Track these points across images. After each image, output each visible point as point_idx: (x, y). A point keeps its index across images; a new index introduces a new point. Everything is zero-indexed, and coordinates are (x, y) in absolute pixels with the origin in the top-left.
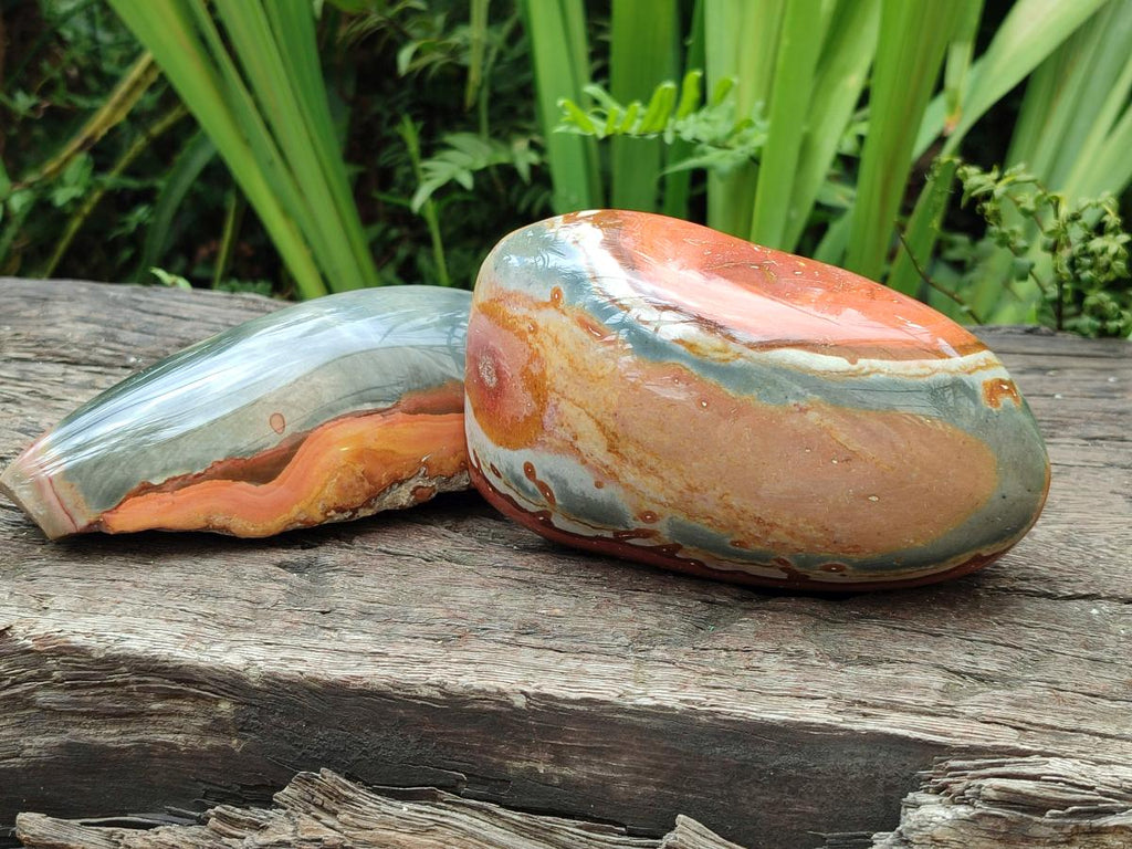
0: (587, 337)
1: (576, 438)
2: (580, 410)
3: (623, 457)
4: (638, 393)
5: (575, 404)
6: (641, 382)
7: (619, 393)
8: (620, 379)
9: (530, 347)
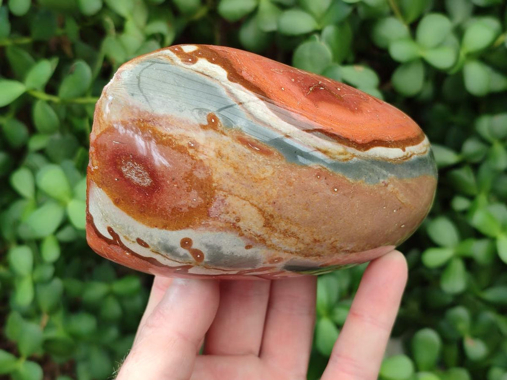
0: (247, 151)
1: (238, 220)
2: (244, 202)
3: (274, 230)
4: (292, 188)
5: (242, 199)
6: (294, 180)
7: (278, 188)
8: (278, 179)
9: (193, 159)
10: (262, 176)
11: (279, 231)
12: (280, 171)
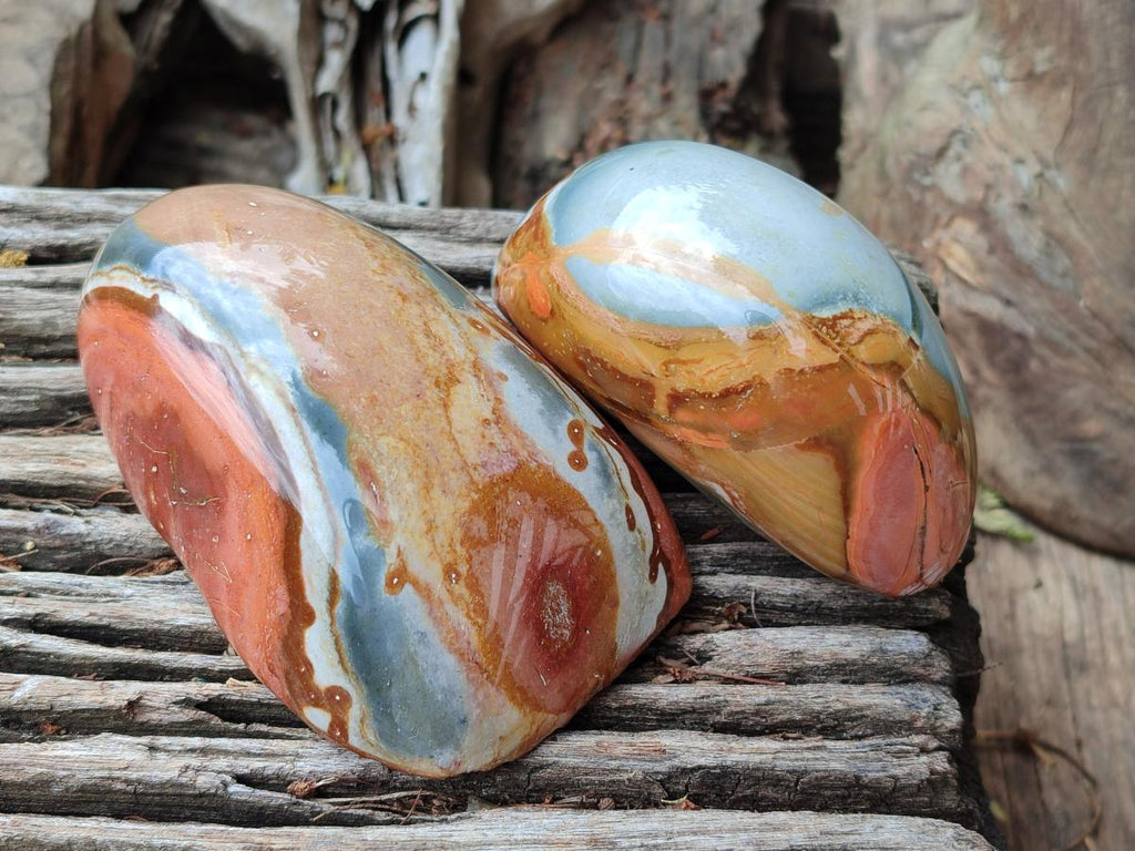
6: (362, 399)
7: (395, 409)
8: (384, 421)
9: (471, 557)
10: (401, 445)
11: (445, 357)
12: (371, 429)
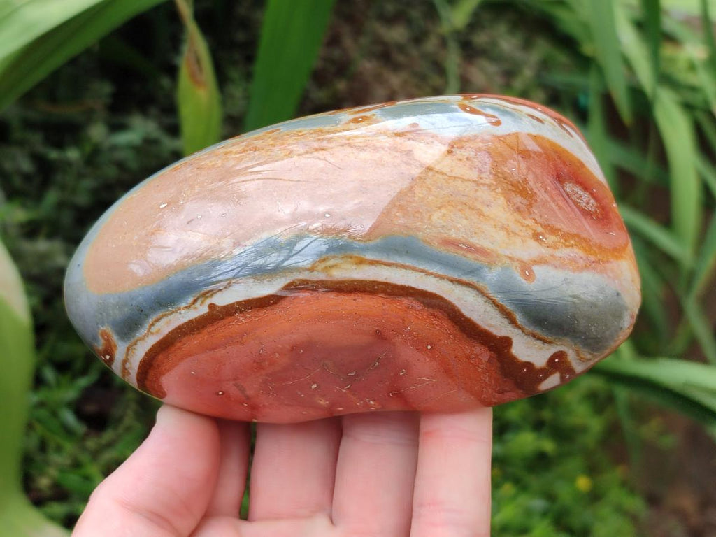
8: (421, 211)
10: (443, 211)
12: (422, 222)
